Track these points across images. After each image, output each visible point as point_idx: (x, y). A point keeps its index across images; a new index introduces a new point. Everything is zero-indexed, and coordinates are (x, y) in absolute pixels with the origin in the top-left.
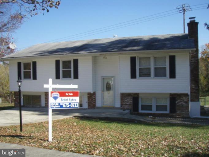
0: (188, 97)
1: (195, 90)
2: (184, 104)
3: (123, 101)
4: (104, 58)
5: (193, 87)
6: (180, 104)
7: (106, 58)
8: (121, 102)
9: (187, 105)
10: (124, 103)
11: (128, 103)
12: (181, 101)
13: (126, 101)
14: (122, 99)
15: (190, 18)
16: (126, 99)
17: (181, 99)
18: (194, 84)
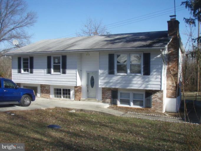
0: (162, 94)
1: (171, 87)
2: (158, 100)
3: (104, 95)
4: (87, 55)
5: (170, 84)
6: (155, 100)
7: (89, 55)
8: (102, 96)
9: (161, 101)
10: (105, 97)
11: (108, 97)
12: (156, 98)
13: (106, 95)
14: (103, 93)
15: (171, 16)
16: (107, 93)
17: (156, 96)
18: (171, 81)
